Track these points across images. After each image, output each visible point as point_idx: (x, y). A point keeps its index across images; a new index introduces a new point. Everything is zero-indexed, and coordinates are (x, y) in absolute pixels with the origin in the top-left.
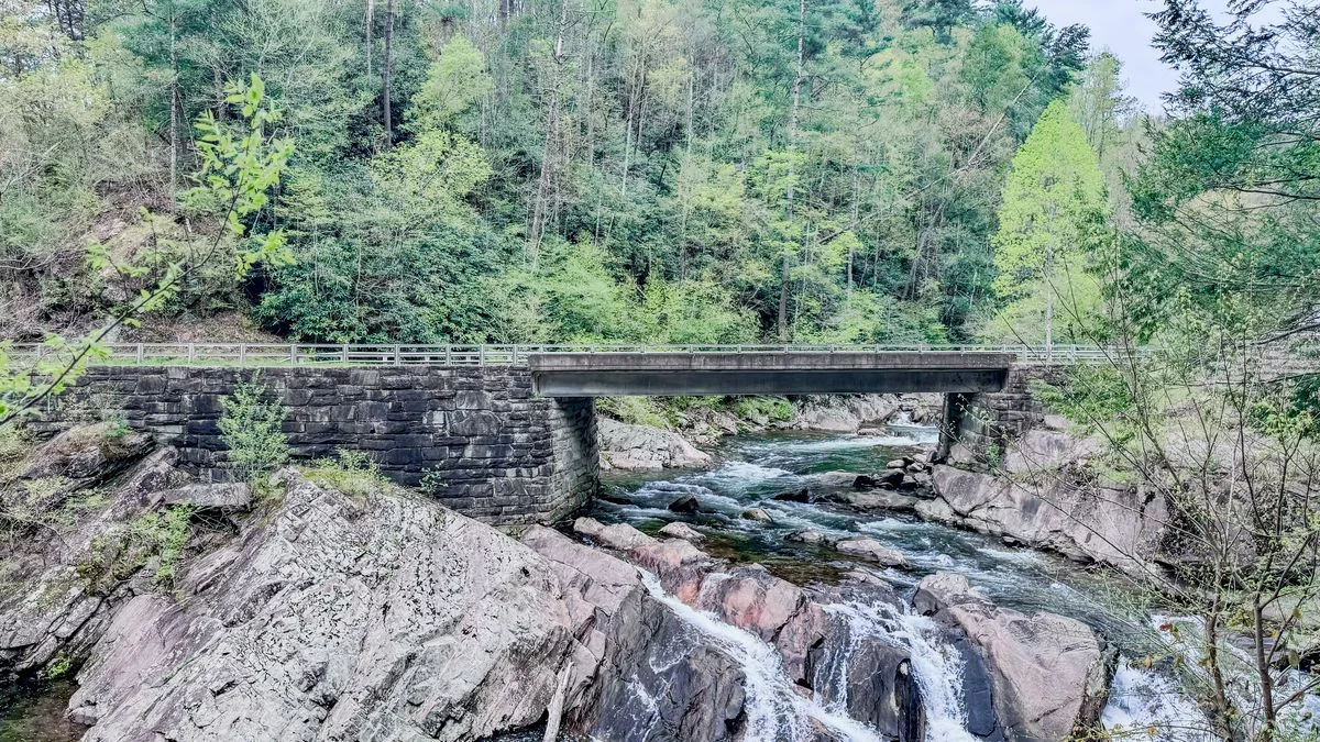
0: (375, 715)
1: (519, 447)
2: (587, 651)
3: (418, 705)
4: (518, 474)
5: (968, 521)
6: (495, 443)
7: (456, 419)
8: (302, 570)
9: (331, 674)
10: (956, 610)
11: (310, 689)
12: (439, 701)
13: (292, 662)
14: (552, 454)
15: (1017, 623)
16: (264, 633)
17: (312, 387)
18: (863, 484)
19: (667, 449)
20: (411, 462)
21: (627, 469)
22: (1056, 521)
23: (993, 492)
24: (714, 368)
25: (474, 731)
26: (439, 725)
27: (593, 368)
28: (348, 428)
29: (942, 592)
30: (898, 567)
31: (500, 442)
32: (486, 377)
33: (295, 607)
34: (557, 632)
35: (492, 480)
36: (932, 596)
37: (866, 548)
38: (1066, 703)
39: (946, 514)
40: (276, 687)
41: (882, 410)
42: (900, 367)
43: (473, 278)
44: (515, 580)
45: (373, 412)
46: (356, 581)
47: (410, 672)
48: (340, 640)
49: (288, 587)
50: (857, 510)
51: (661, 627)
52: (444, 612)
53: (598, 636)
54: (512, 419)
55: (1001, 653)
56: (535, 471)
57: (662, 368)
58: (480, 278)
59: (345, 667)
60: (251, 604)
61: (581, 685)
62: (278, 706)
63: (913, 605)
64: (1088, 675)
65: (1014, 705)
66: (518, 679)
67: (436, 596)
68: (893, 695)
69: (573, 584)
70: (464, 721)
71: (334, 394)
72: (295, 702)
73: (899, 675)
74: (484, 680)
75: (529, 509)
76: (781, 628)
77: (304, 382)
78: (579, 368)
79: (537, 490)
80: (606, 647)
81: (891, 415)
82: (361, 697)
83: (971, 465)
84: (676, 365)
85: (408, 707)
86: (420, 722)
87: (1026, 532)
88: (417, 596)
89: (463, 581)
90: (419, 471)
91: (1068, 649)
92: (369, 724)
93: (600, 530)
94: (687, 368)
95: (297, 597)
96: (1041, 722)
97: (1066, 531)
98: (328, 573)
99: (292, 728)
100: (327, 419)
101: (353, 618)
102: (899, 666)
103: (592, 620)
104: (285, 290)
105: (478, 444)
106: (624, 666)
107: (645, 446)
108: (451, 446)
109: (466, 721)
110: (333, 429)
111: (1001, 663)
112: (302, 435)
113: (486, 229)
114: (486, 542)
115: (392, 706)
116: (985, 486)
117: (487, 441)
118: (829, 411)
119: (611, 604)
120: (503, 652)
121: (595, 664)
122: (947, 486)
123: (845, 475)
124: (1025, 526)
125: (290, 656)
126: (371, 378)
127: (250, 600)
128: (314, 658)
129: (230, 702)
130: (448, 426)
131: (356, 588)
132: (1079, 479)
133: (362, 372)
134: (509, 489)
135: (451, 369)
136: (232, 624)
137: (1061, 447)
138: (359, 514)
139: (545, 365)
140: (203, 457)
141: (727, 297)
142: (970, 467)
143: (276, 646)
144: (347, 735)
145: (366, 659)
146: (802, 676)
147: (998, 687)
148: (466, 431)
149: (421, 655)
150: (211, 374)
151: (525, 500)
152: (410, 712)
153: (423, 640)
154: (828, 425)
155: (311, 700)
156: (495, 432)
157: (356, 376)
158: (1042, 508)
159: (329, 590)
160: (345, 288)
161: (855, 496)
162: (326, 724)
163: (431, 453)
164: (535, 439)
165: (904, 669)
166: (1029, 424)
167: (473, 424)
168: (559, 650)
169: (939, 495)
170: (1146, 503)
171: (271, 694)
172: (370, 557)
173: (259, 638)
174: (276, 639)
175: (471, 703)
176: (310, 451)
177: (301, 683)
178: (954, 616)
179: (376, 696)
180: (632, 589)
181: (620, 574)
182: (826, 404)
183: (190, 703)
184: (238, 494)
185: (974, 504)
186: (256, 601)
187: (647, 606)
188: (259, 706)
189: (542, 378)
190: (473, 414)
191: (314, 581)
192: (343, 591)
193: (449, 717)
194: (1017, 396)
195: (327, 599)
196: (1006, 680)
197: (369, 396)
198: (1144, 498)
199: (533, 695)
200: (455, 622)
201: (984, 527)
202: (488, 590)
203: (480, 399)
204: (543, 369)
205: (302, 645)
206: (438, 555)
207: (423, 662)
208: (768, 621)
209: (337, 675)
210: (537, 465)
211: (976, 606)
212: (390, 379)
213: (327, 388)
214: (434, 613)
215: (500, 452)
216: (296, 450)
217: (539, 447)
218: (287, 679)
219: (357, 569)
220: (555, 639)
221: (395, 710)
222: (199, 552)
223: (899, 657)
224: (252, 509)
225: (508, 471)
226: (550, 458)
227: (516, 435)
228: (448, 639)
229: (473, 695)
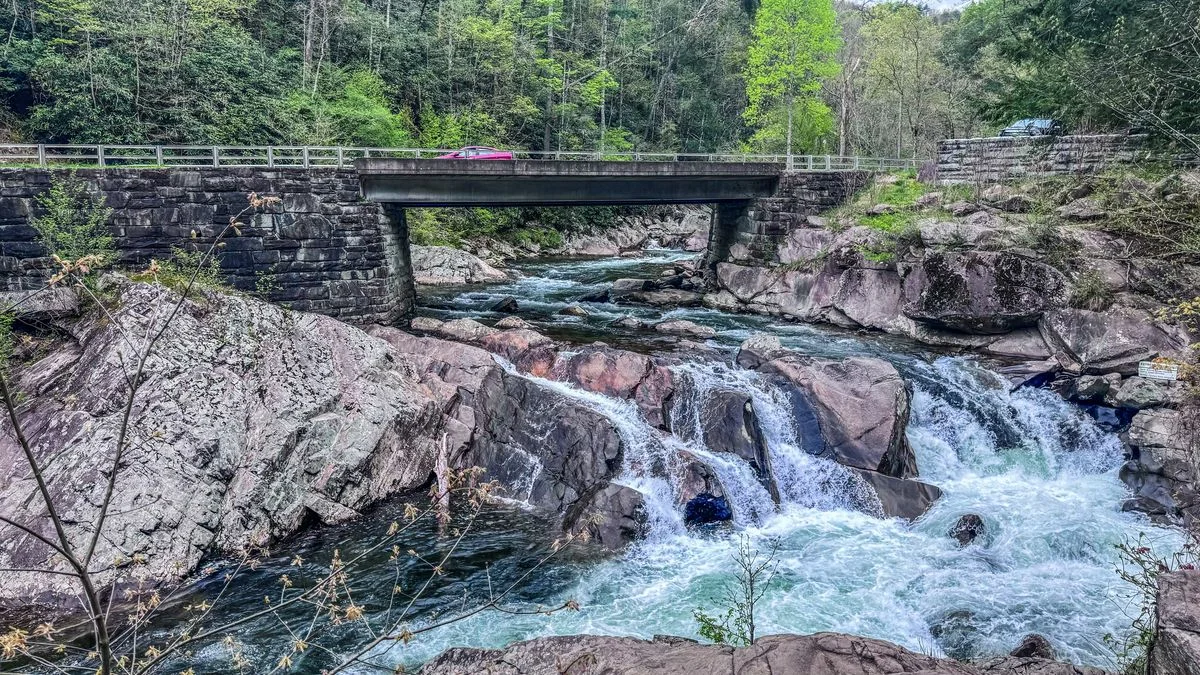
0: (276, 484)
1: (350, 250)
2: (458, 422)
3: (315, 474)
4: (354, 276)
5: (751, 306)
6: (328, 246)
7: (286, 221)
8: (165, 361)
9: (225, 450)
10: (777, 363)
11: (206, 465)
12: (337, 468)
13: (180, 442)
14: (384, 257)
15: (831, 366)
16: (144, 418)
17: (129, 189)
18: (649, 287)
19: (468, 267)
20: (241, 266)
21: (432, 285)
22: (827, 299)
23: (770, 281)
24: (535, 173)
25: (371, 493)
26: (339, 490)
27: (421, 173)
28: (173, 231)
29: (761, 351)
30: (713, 338)
31: (332, 245)
32: (313, 180)
33: (170, 393)
34: (431, 407)
35: (327, 283)
36: (753, 355)
37: (682, 327)
38: (882, 422)
39: (731, 302)
40: (171, 464)
41: (635, 238)
42: (694, 173)
43: (255, 98)
44: (382, 365)
45: (198, 215)
46: (224, 369)
47: (302, 446)
48: (226, 420)
49: (155, 376)
50: (655, 305)
51: (525, 395)
52: (322, 392)
53: (465, 409)
54: (342, 222)
55: (821, 391)
56: (371, 273)
57: (488, 173)
58: (262, 99)
59: (236, 445)
60: (118, 394)
61: (459, 450)
62: (177, 482)
63: (738, 363)
64: (897, 399)
65: (839, 428)
66: (402, 448)
67: (310, 380)
68: (743, 427)
69: (430, 369)
70: (362, 485)
71: (154, 196)
72: (193, 478)
73: (745, 410)
74: (376, 448)
75: (367, 310)
76: (635, 388)
77: (120, 184)
78: (407, 172)
79: (373, 291)
80: (476, 419)
81: (643, 242)
82: (260, 470)
83: (748, 260)
84: (500, 170)
85: (306, 476)
86: (320, 488)
87: (802, 310)
88: (290, 380)
89: (331, 366)
90: (252, 274)
91: (878, 381)
92: (273, 493)
93: (440, 326)
94: (511, 173)
95: (167, 384)
96: (863, 438)
97: (837, 306)
98: (193, 363)
99: (196, 501)
100: (148, 222)
101: (232, 401)
102: (745, 405)
103: (457, 398)
104: (59, 102)
105: (308, 247)
106: (498, 430)
107: (446, 265)
108: (283, 249)
109: (364, 483)
110: (156, 232)
111: (822, 398)
112: (122, 239)
113: (259, 51)
114: (344, 333)
115: (290, 476)
116: (763, 277)
117: (319, 244)
118: (593, 239)
119: (474, 382)
120: (390, 422)
121: (469, 433)
122: (730, 279)
123: (633, 281)
124: (800, 306)
125: (178, 437)
126: (192, 179)
127: (117, 390)
128: (206, 437)
129: (126, 481)
130: (277, 230)
131: (227, 375)
132: (844, 265)
133: (181, 173)
134: (345, 291)
135: (276, 170)
136: (102, 413)
137: (822, 239)
138: (203, 312)
139: (373, 168)
140: (10, 265)
141: (501, 129)
142: (747, 263)
143: (160, 429)
144: (253, 504)
145: (255, 436)
146: (662, 422)
147: (823, 415)
148: (296, 234)
149: (310, 429)
150: (10, 175)
151: (363, 301)
152: (308, 481)
153: (309, 416)
154: (593, 251)
155: (209, 475)
156: (326, 234)
157: (177, 177)
158: (814, 290)
159: (200, 377)
160: (125, 101)
161: (650, 295)
162: (228, 496)
163: (263, 257)
164: (368, 242)
165: (748, 407)
166: (796, 224)
167: (304, 228)
168: (433, 422)
169: (725, 288)
170: (905, 276)
171: (166, 472)
172: (231, 349)
173: (139, 422)
174: (159, 422)
175: (367, 468)
176: (134, 256)
177: (195, 460)
178: (776, 367)
179: (273, 468)
180: (491, 369)
181: (476, 359)
182: (588, 233)
183: (81, 486)
184: (64, 299)
185: (755, 291)
186: (122, 390)
187: (509, 380)
188: (157, 483)
189: (370, 182)
190: (303, 217)
191: (181, 370)
192: (214, 378)
193: (348, 482)
194: (786, 199)
195: (200, 385)
196: (829, 411)
197: (192, 198)
198: (903, 272)
199: (419, 461)
200: (336, 400)
201: (764, 309)
202: (360, 373)
203: (309, 202)
204: (369, 172)
205: (189, 426)
206: (299, 345)
207: (314, 436)
208: (621, 384)
209: (229, 451)
210: (372, 267)
211: (793, 358)
212: (212, 181)
213: (145, 190)
214: (313, 393)
215: (333, 255)
216: (119, 254)
217: (372, 249)
218: (180, 458)
219: (221, 359)
220: (430, 413)
221: (294, 479)
222: (25, 360)
223: (744, 398)
224: (82, 313)
225: (343, 274)
226: (383, 261)
227: (349, 239)
228: (332, 416)
229: (368, 461)
